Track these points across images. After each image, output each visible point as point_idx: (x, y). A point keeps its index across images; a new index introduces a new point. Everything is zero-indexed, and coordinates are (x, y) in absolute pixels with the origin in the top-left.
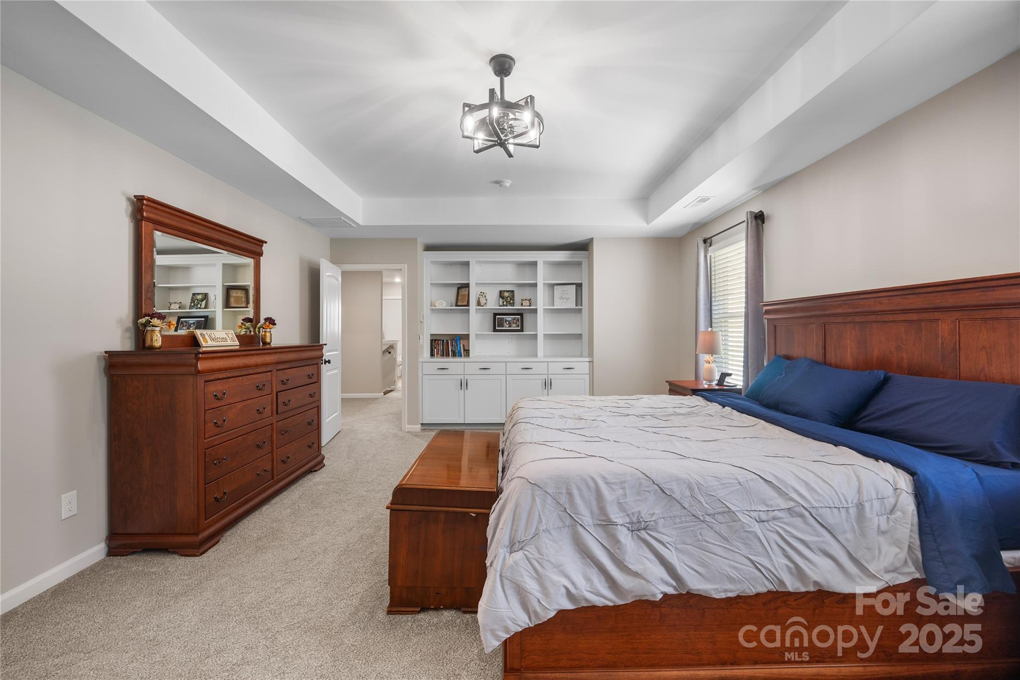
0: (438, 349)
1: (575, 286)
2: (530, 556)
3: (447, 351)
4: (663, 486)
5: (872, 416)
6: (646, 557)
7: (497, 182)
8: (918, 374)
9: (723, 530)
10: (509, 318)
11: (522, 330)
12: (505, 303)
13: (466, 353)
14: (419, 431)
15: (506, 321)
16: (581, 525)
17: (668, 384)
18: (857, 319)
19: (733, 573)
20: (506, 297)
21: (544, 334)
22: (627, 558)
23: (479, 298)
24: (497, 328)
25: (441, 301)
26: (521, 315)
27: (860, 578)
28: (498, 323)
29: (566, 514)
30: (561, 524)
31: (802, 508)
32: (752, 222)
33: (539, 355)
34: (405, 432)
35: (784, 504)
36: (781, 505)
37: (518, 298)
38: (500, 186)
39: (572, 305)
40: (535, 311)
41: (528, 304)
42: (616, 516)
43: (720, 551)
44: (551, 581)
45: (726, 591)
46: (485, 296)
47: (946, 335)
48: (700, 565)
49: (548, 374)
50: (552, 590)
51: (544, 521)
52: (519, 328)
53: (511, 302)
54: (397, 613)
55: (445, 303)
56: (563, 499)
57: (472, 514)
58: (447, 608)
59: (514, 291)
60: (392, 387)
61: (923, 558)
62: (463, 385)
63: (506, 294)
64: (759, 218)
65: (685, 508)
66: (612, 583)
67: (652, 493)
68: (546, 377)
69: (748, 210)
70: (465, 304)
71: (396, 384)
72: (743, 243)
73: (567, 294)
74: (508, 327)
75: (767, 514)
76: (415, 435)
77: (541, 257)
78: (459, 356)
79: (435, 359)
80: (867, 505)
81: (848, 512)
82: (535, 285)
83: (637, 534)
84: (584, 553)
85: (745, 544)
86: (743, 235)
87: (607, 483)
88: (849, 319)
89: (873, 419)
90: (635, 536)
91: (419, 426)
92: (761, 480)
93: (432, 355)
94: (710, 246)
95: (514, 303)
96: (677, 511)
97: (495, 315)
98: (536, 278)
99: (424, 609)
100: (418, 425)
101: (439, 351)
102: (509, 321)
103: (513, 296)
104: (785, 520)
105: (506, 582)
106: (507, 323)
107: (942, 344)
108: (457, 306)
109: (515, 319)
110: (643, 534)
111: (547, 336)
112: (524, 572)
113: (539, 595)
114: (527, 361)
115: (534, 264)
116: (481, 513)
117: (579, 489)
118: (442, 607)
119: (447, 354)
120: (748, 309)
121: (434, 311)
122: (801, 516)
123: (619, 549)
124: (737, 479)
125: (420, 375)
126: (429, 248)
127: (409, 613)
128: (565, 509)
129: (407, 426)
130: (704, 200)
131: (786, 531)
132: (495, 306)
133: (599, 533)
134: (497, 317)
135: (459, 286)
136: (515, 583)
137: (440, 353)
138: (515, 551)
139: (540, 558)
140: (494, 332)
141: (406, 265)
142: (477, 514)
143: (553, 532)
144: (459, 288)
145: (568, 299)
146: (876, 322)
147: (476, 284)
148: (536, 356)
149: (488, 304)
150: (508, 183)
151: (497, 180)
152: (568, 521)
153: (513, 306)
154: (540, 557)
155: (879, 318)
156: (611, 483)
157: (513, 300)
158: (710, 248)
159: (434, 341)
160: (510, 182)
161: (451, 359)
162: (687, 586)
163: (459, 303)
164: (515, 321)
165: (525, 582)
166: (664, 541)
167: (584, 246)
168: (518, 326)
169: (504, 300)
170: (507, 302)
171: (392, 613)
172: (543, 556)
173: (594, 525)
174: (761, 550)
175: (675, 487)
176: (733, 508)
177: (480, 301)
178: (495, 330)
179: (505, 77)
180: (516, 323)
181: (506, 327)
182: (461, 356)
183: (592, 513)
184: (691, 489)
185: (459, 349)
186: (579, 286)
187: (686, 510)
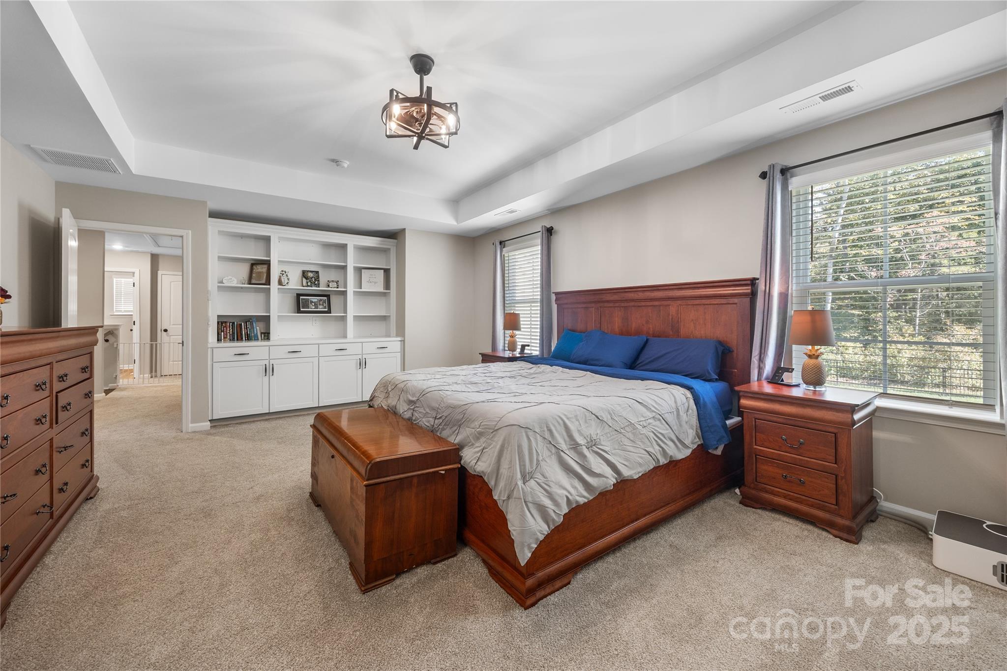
0: (227, 332)
1: (383, 271)
2: (539, 481)
3: (239, 334)
4: (597, 414)
5: (645, 363)
6: (599, 463)
7: (336, 161)
8: (659, 337)
9: (630, 435)
10: (315, 299)
11: (329, 312)
12: (309, 284)
13: (264, 336)
14: (209, 428)
15: (312, 302)
16: (562, 451)
17: (481, 355)
18: (623, 305)
19: (640, 461)
20: (310, 277)
21: (354, 316)
22: (592, 466)
23: (280, 276)
24: (301, 310)
25: (231, 277)
26: (328, 296)
27: (683, 450)
28: (300, 304)
29: (551, 445)
30: (550, 454)
31: (659, 416)
32: (545, 234)
33: (348, 336)
34: (188, 433)
35: (651, 415)
36: (650, 415)
37: (323, 279)
38: (337, 165)
39: (380, 288)
40: (344, 293)
41: (336, 286)
42: (581, 440)
43: (631, 449)
44: (558, 495)
45: (639, 473)
46: (287, 275)
47: (674, 314)
48: (625, 461)
49: (362, 354)
50: (560, 501)
51: (540, 454)
52: (326, 310)
53: (316, 283)
54: (373, 588)
55: (236, 280)
56: (547, 435)
57: (442, 472)
58: (418, 565)
59: (318, 272)
60: (110, 385)
61: (701, 432)
62: (269, 370)
63: (310, 275)
64: (550, 231)
65: (611, 427)
66: (587, 486)
67: (593, 420)
68: (360, 357)
69: (543, 225)
70: (264, 282)
71: (118, 381)
72: (539, 248)
73: (375, 278)
74: (314, 308)
75: (646, 422)
76: (208, 433)
77: (353, 241)
78: (255, 340)
79: (222, 344)
80: (680, 408)
81: (673, 414)
82: (344, 268)
83: (592, 450)
84: (568, 470)
85: (642, 442)
86: (539, 241)
87: (568, 418)
88: (617, 305)
89: (646, 364)
90: (591, 451)
91: (209, 423)
92: (637, 403)
93: (219, 340)
94: (504, 248)
95: (319, 284)
96: (607, 429)
97: (298, 295)
98: (345, 260)
99: (399, 573)
100: (207, 422)
101: (227, 335)
102: (314, 302)
103: (318, 277)
104: (654, 424)
105: (530, 505)
106: (313, 304)
107: (672, 319)
108: (250, 283)
109: (321, 300)
110: (595, 449)
111: (357, 318)
112: (540, 494)
113: (553, 507)
114: (340, 343)
115: (343, 247)
116: (450, 469)
117: (554, 426)
118: (414, 566)
119: (239, 338)
120: (543, 297)
121: (222, 288)
122: (659, 420)
123: (586, 461)
124: (628, 404)
125: (209, 363)
126: (214, 215)
127: (386, 584)
128: (550, 442)
129: (190, 425)
130: (512, 212)
131: (656, 430)
132: (297, 286)
133: (572, 453)
134: (301, 297)
135: (253, 262)
136: (537, 504)
137: (228, 337)
138: (527, 481)
139: (546, 481)
140: (298, 313)
141: (190, 231)
142: (446, 470)
143: (547, 460)
144: (252, 265)
145: (375, 283)
146: (634, 306)
147: (279, 261)
148: (345, 337)
149: (289, 284)
150: (346, 164)
151: (334, 158)
152: (554, 450)
153: (319, 287)
154: (545, 479)
155: (636, 304)
156: (570, 418)
157: (319, 281)
158: (504, 249)
159: (220, 323)
160: (348, 163)
161: (244, 343)
162: (623, 475)
163: (253, 281)
164: (321, 302)
165: (543, 501)
166: (607, 450)
167: (395, 236)
168: (325, 308)
169: (308, 281)
170: (311, 282)
171: (369, 590)
172: (547, 478)
173: (568, 449)
174: (649, 444)
175: (603, 414)
176: (633, 422)
177: (281, 281)
178: (299, 311)
179: (425, 75)
180: (323, 305)
181: (312, 308)
182: (258, 340)
183: (565, 441)
184: (610, 414)
185: (255, 332)
186: (387, 272)
187: (611, 428)
